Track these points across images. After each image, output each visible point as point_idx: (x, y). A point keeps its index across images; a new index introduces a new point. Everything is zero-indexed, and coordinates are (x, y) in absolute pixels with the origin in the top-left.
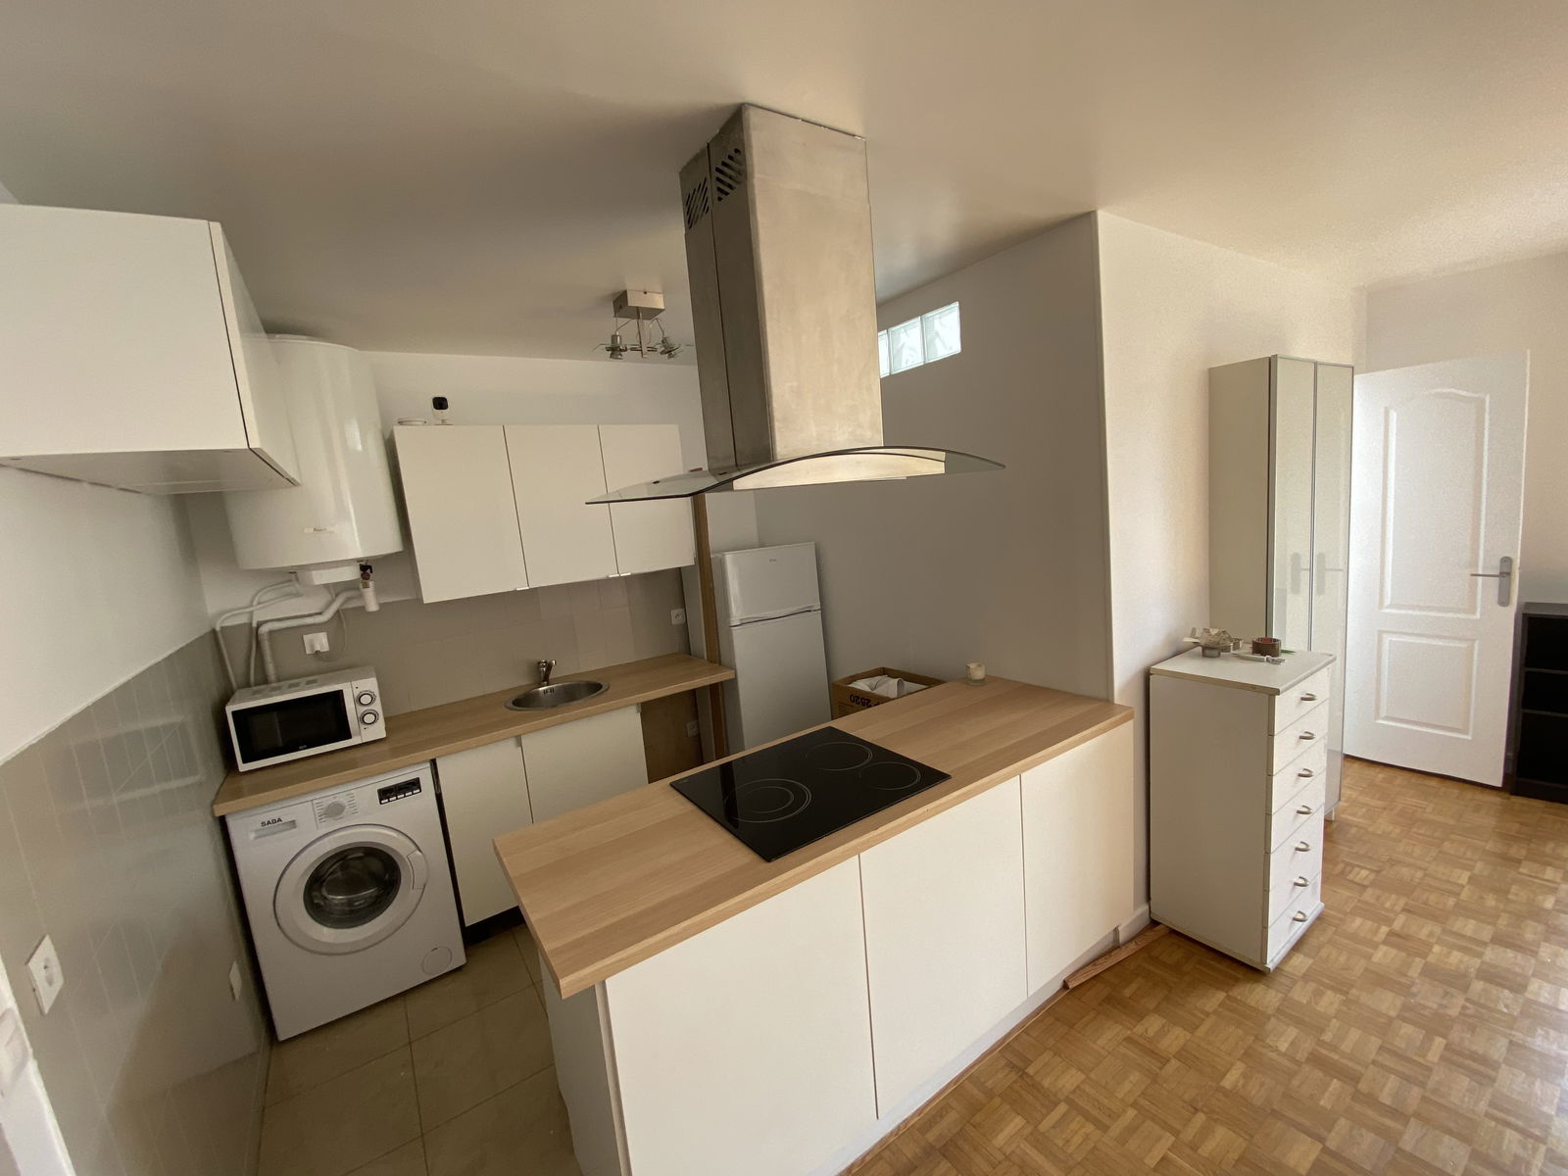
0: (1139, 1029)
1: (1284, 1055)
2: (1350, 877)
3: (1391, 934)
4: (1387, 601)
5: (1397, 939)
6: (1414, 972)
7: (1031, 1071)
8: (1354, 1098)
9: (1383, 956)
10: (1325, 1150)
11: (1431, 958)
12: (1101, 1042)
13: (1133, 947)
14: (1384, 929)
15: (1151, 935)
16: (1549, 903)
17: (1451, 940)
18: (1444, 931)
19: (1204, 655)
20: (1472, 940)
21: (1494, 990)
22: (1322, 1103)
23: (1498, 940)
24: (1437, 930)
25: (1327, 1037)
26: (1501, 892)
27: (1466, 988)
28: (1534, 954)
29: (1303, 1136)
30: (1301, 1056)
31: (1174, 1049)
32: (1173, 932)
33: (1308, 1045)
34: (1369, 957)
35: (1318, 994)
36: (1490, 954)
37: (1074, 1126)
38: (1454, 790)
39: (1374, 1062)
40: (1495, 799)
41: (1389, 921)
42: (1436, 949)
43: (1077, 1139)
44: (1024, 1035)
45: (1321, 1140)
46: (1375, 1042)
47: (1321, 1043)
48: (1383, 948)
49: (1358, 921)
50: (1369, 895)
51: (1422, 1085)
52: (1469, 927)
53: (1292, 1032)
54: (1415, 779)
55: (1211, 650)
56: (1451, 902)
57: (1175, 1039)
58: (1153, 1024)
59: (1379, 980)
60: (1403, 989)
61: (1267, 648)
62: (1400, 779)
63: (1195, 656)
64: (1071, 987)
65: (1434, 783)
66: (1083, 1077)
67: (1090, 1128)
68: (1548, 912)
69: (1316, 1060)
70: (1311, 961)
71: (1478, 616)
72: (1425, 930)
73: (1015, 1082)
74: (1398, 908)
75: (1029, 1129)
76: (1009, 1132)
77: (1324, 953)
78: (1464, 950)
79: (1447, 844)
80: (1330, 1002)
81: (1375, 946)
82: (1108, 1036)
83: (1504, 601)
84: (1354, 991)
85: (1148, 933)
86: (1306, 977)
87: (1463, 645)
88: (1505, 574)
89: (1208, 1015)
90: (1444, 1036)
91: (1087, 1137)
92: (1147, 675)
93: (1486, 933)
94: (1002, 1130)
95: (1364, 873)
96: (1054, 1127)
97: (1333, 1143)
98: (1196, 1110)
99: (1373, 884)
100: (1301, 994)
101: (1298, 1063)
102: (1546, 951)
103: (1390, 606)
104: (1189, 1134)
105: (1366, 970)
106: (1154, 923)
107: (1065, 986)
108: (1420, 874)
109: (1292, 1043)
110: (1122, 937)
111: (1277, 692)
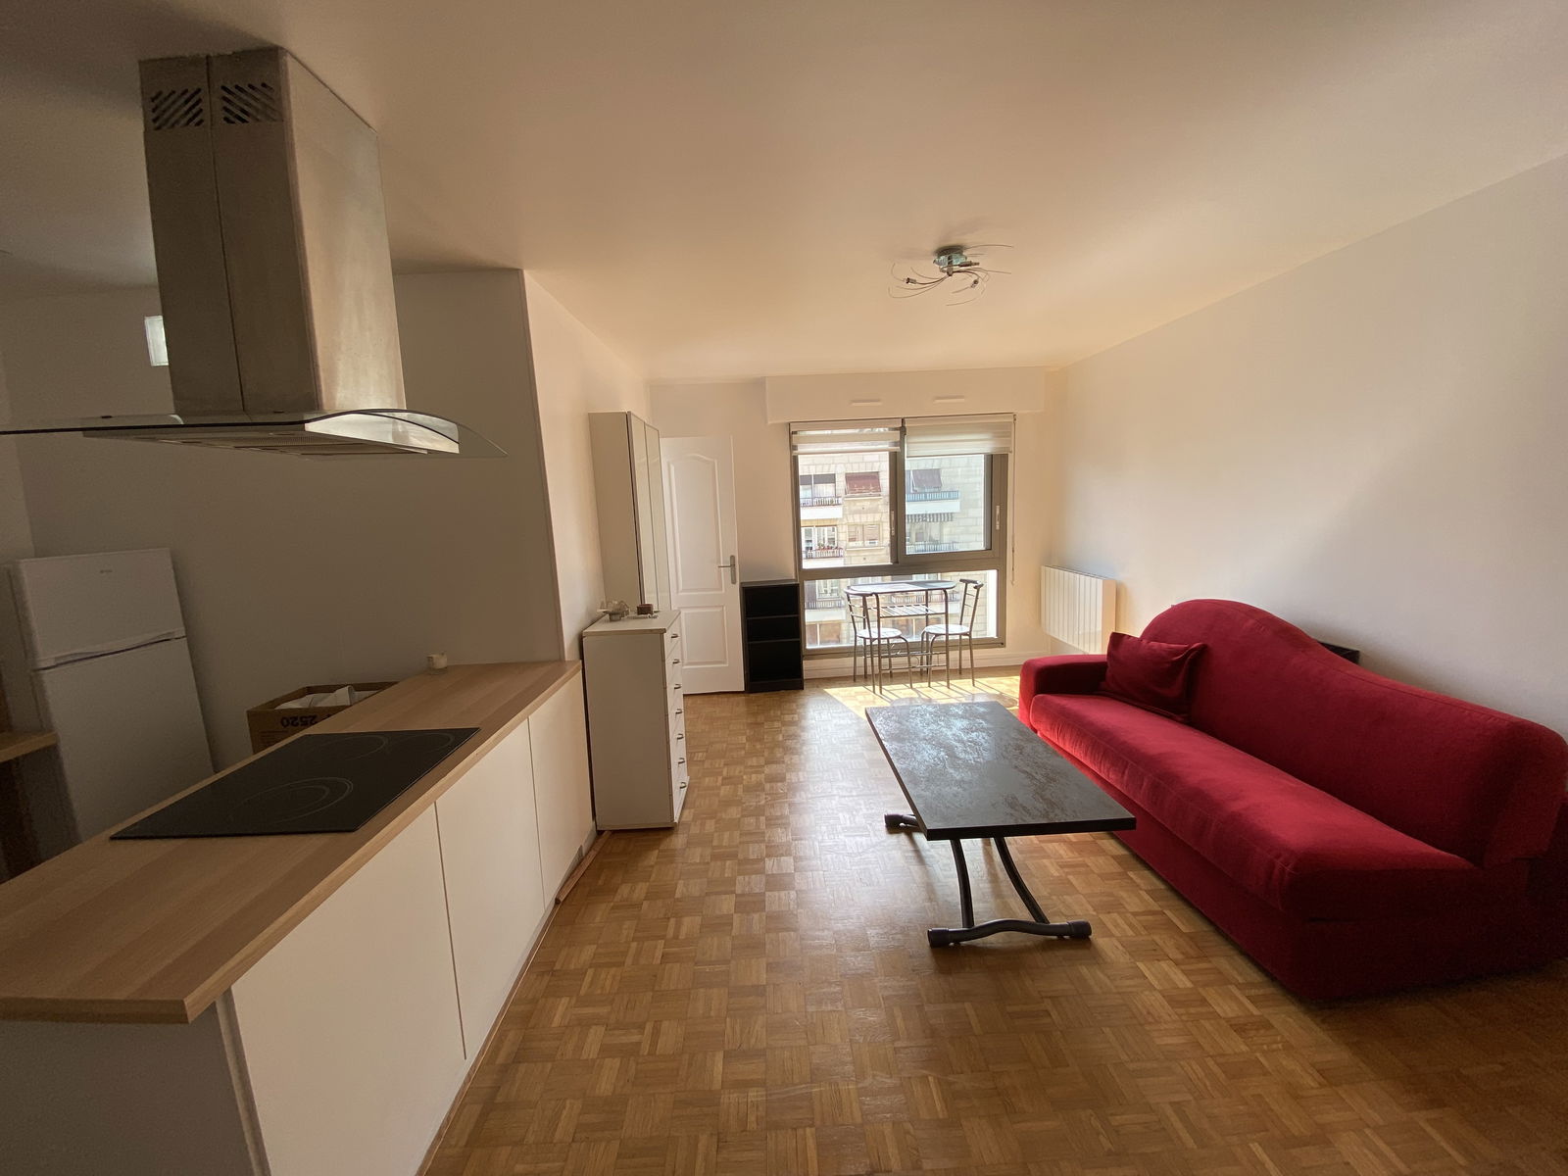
0: (618, 898)
1: (700, 863)
2: (695, 759)
3: (724, 779)
4: (681, 588)
5: (727, 780)
6: (740, 792)
7: (558, 967)
8: (739, 864)
9: (725, 791)
10: (737, 896)
11: (744, 782)
12: (598, 919)
13: (593, 853)
14: (720, 778)
15: (602, 840)
16: (781, 738)
17: (749, 770)
18: (746, 767)
19: (611, 620)
20: (757, 767)
21: (774, 784)
22: (726, 875)
23: (768, 763)
24: (742, 768)
25: (715, 843)
26: (761, 740)
27: (763, 790)
28: (783, 762)
29: (724, 897)
30: (708, 859)
31: (643, 896)
32: (614, 832)
33: (708, 851)
34: (718, 795)
35: (703, 825)
36: (767, 770)
37: (603, 976)
38: (724, 699)
39: (740, 843)
40: (742, 698)
41: (721, 773)
42: (745, 777)
43: (608, 983)
44: (542, 950)
45: (733, 892)
46: (737, 834)
47: (713, 848)
48: (723, 788)
49: (707, 780)
50: (707, 765)
51: (764, 841)
52: (754, 761)
53: (699, 850)
54: (706, 698)
55: (615, 615)
56: (743, 752)
57: (641, 889)
58: (624, 890)
59: (727, 803)
60: (739, 803)
61: (645, 610)
62: (699, 700)
63: (606, 621)
64: (562, 900)
65: (715, 698)
66: (595, 946)
67: (613, 970)
68: (782, 742)
69: (715, 857)
70: (692, 810)
71: (723, 591)
72: (737, 770)
73: (550, 981)
74: (722, 766)
75: (574, 999)
76: (561, 1011)
77: (697, 804)
78: (756, 772)
79: (731, 727)
80: (710, 826)
81: (719, 788)
82: (599, 914)
83: (734, 582)
84: (719, 815)
85: (600, 840)
86: (694, 820)
87: (719, 610)
88: (733, 566)
89: (652, 866)
90: (763, 815)
91: (614, 977)
92: (580, 638)
93: (762, 761)
94: (555, 1015)
95: (700, 754)
96: (590, 987)
97: (739, 892)
98: (669, 918)
99: (707, 758)
100: (695, 830)
101: (708, 863)
102: (787, 759)
103: (683, 590)
104: (671, 932)
105: (719, 801)
106: (600, 833)
107: (557, 901)
108: (725, 745)
109: (701, 856)
110: (584, 852)
111: (665, 631)
